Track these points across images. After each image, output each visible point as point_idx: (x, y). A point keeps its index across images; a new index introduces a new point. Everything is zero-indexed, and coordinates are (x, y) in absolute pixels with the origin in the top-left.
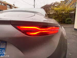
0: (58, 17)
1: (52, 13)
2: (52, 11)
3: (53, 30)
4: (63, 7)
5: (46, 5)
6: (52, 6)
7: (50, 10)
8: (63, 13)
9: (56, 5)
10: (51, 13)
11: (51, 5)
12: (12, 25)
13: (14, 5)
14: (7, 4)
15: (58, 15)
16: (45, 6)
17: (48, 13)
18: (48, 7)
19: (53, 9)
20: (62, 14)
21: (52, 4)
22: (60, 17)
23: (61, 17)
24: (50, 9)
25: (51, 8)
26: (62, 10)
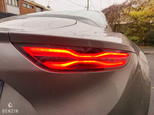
0: (137, 32)
1: (125, 23)
2: (125, 19)
3: (110, 59)
4: (150, 8)
5: (112, 6)
6: (126, 7)
7: (121, 17)
8: (151, 22)
9: (134, 6)
10: (121, 23)
11: (123, 6)
12: (12, 43)
13: (48, 7)
14: (37, 6)
15: (138, 27)
16: (109, 8)
17: (117, 23)
18: (117, 11)
19: (128, 15)
20: (148, 24)
21: (126, 4)
22: (142, 30)
23: (145, 32)
24: (121, 13)
25: (123, 11)
26: (148, 17)
